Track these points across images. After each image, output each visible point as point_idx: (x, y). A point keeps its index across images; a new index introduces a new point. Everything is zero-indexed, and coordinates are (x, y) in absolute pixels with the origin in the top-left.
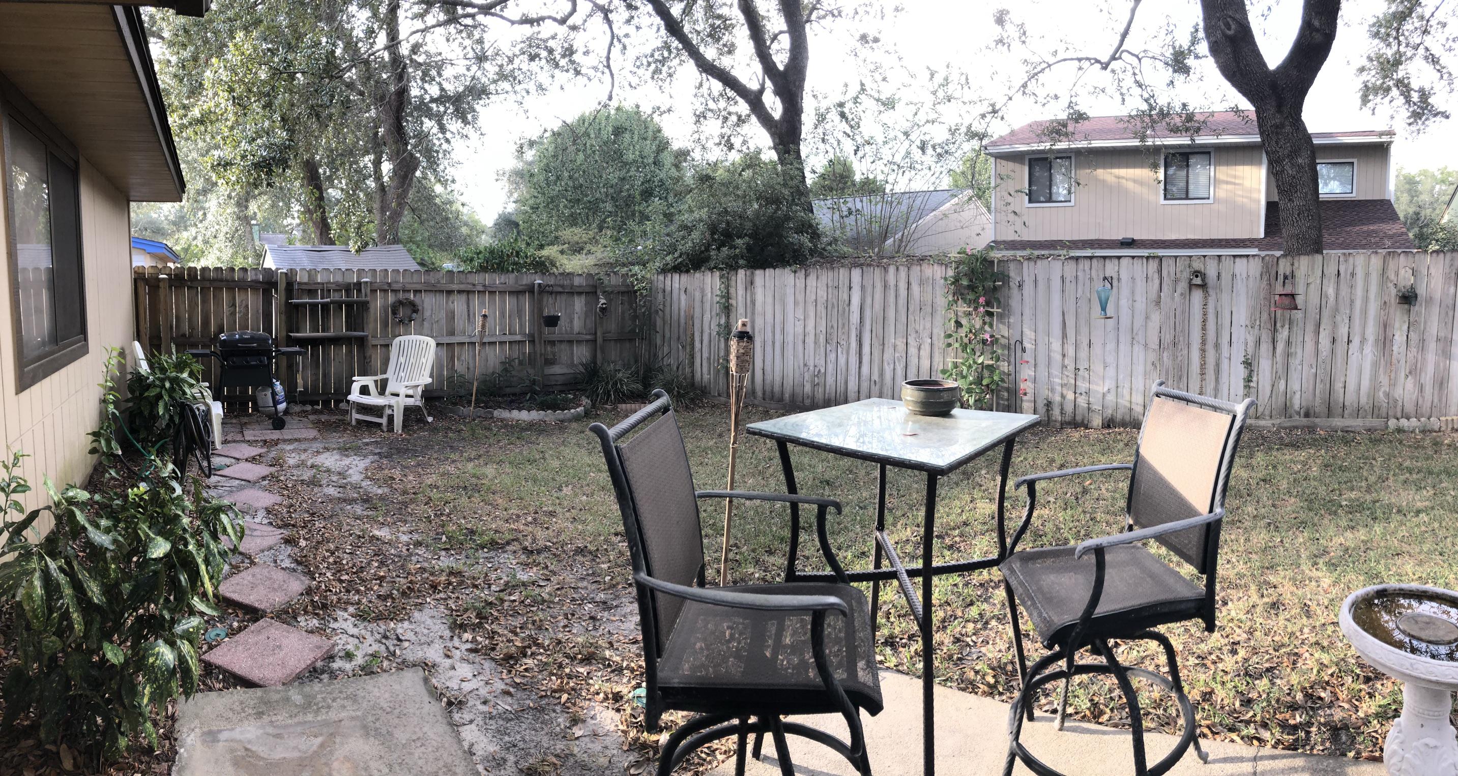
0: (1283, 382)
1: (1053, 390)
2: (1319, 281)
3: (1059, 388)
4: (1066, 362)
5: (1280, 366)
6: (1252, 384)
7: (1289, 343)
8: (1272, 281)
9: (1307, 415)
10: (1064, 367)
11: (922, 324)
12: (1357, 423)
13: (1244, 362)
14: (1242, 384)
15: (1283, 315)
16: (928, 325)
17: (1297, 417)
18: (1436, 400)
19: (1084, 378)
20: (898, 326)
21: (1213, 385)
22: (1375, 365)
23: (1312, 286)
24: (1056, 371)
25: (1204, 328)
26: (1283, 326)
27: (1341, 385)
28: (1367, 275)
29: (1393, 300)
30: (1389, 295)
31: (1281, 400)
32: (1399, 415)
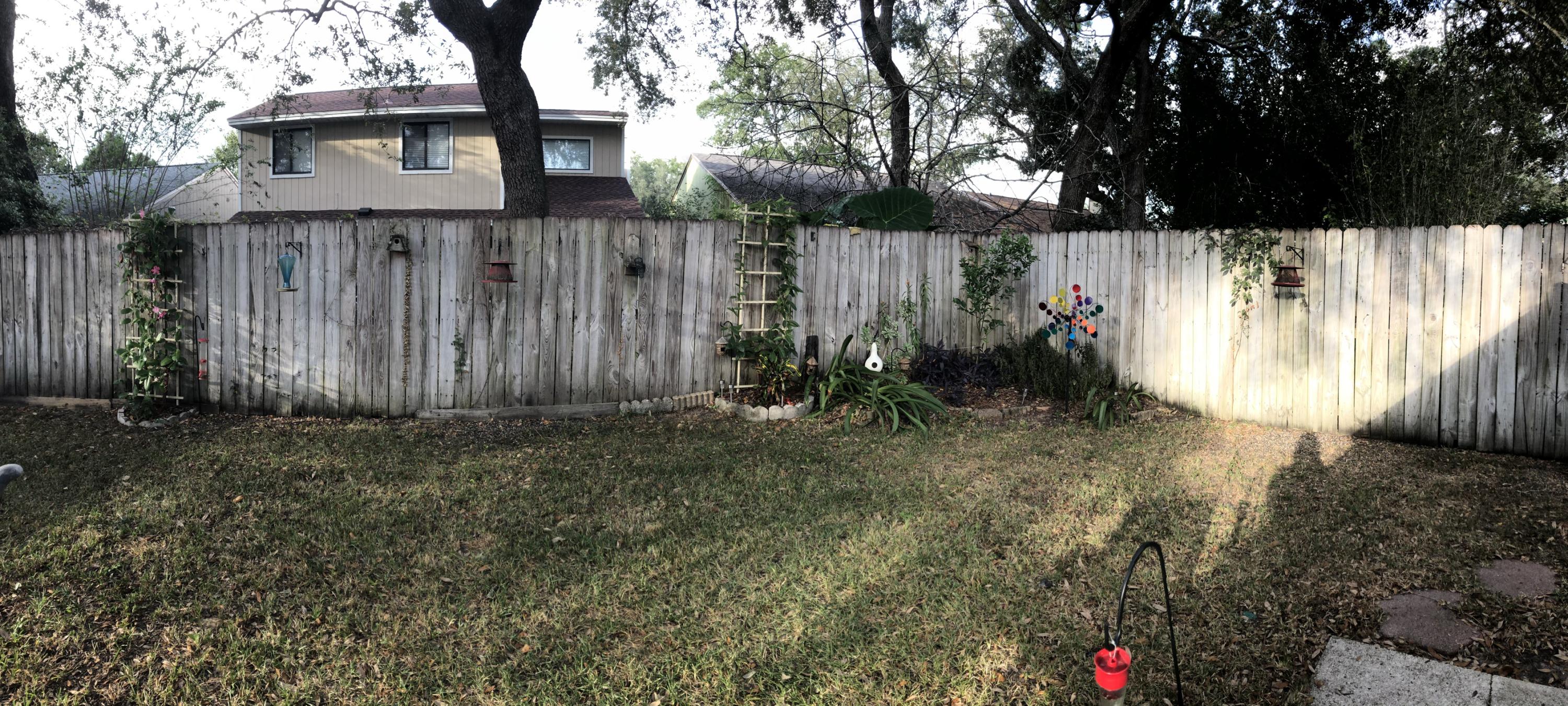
0: (501, 365)
1: (240, 372)
2: (538, 250)
3: (246, 369)
4: (254, 340)
5: (497, 346)
6: (465, 368)
7: (506, 320)
8: (487, 249)
9: (529, 402)
10: (252, 345)
11: (103, 297)
12: (586, 409)
13: (455, 343)
14: (452, 367)
15: (499, 289)
16: (108, 299)
17: (518, 406)
18: (668, 378)
19: (273, 359)
20: (78, 300)
21: (418, 369)
22: (604, 343)
23: (532, 255)
24: (243, 350)
25: (408, 302)
26: (499, 301)
27: (567, 367)
28: (591, 243)
29: (620, 271)
30: (616, 266)
31: (499, 386)
32: (631, 397)
